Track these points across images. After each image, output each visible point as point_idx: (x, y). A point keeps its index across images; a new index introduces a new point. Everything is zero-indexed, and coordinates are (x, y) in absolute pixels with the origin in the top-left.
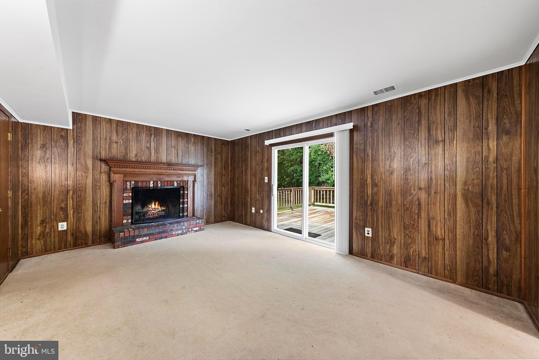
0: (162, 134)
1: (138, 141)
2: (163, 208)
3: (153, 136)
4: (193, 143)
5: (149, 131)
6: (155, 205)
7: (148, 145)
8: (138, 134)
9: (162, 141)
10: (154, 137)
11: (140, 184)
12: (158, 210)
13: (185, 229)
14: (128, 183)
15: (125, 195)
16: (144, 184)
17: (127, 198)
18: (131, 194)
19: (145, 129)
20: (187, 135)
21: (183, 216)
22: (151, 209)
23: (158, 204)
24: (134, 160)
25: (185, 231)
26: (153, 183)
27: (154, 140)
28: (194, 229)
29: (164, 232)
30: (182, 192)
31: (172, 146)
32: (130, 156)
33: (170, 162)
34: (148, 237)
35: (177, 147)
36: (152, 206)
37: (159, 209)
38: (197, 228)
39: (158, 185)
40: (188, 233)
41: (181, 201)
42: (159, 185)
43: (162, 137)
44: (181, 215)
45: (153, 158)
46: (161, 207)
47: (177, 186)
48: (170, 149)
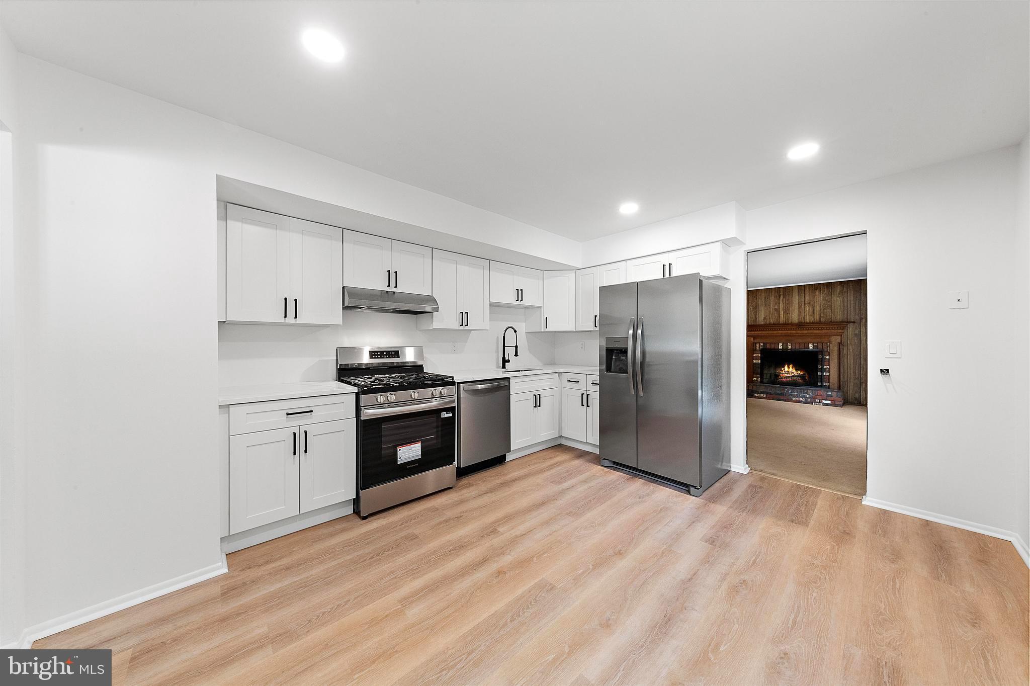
0: (792, 292)
1: (767, 305)
2: (799, 372)
3: (782, 296)
4: (839, 294)
5: (778, 292)
6: (789, 368)
7: (776, 307)
8: (767, 298)
9: (792, 300)
10: (784, 297)
11: (768, 346)
12: (793, 374)
13: (810, 398)
14: (758, 345)
15: (754, 355)
16: (773, 346)
17: (756, 358)
18: (760, 355)
19: (773, 292)
20: (829, 285)
21: (822, 386)
22: (784, 372)
23: (793, 367)
24: (762, 323)
25: (809, 400)
26: (782, 345)
27: (783, 301)
28: (824, 401)
29: (782, 394)
30: (820, 356)
31: (806, 302)
32: (759, 320)
33: (803, 322)
34: (765, 395)
35: (812, 303)
36: (784, 369)
37: (794, 373)
38: (829, 402)
39: (788, 347)
40: (814, 403)
41: (820, 367)
42: (790, 347)
43: (792, 295)
44: (819, 384)
45: (782, 319)
46: (796, 371)
47: (813, 349)
48: (803, 307)
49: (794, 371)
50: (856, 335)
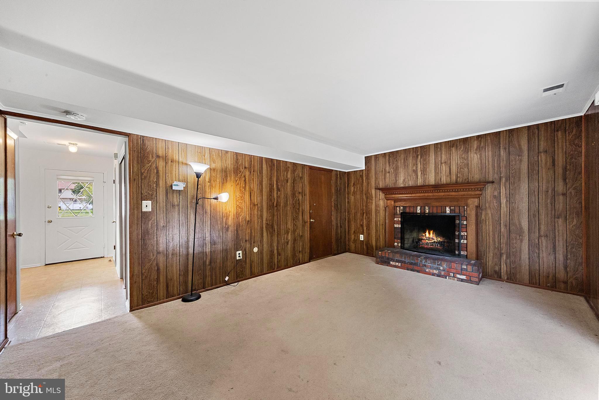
0: (429, 152)
1: (406, 166)
2: (439, 239)
3: (419, 157)
4: (476, 150)
5: (415, 152)
6: (429, 234)
7: (415, 168)
8: (406, 159)
9: (429, 160)
10: (421, 157)
11: (407, 210)
12: (433, 241)
13: (444, 270)
14: (398, 209)
15: (395, 219)
16: (412, 210)
17: (397, 222)
18: (400, 219)
20: (465, 141)
21: (459, 255)
22: (425, 238)
23: (433, 233)
24: (402, 186)
25: (443, 273)
26: (421, 209)
27: (420, 162)
28: (458, 276)
29: (415, 264)
30: (457, 222)
31: (443, 161)
32: (399, 182)
33: (440, 183)
34: (400, 264)
35: (449, 162)
36: (426, 235)
37: (434, 239)
38: (464, 277)
39: (425, 211)
40: (447, 277)
41: (457, 233)
42: (427, 211)
43: (429, 154)
44: (457, 252)
45: (420, 182)
46: (436, 238)
47: (450, 213)
48: (439, 167)
49: (435, 238)
50: (495, 197)
